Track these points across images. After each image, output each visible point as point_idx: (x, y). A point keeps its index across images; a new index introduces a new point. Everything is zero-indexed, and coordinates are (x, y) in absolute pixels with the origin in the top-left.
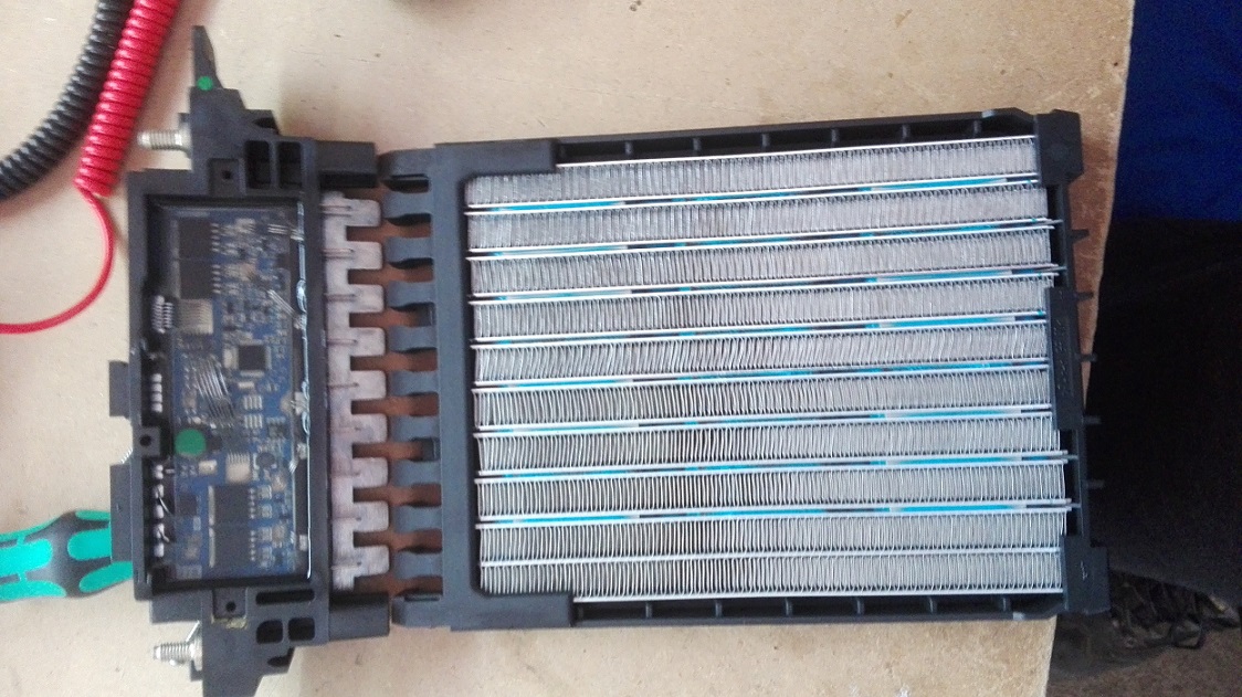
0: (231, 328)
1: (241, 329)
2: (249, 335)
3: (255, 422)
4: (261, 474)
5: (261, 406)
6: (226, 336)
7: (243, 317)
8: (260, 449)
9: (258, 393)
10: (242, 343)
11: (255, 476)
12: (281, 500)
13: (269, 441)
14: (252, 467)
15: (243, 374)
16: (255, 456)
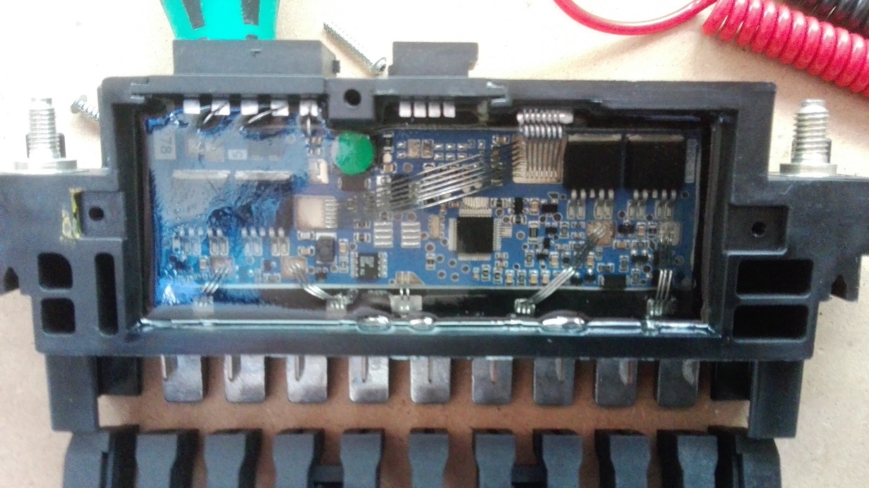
0: (519, 207)
1: (518, 222)
2: (508, 232)
3: (381, 235)
4: (307, 243)
5: (404, 244)
6: (508, 201)
7: (535, 224)
8: (343, 243)
9: (423, 243)
10: (498, 223)
11: (304, 235)
12: (268, 267)
13: (354, 254)
14: (317, 230)
15: (453, 223)
16: (333, 235)
